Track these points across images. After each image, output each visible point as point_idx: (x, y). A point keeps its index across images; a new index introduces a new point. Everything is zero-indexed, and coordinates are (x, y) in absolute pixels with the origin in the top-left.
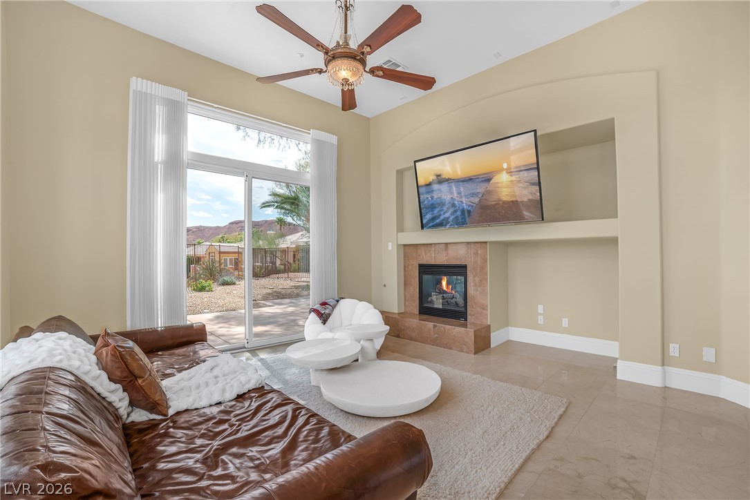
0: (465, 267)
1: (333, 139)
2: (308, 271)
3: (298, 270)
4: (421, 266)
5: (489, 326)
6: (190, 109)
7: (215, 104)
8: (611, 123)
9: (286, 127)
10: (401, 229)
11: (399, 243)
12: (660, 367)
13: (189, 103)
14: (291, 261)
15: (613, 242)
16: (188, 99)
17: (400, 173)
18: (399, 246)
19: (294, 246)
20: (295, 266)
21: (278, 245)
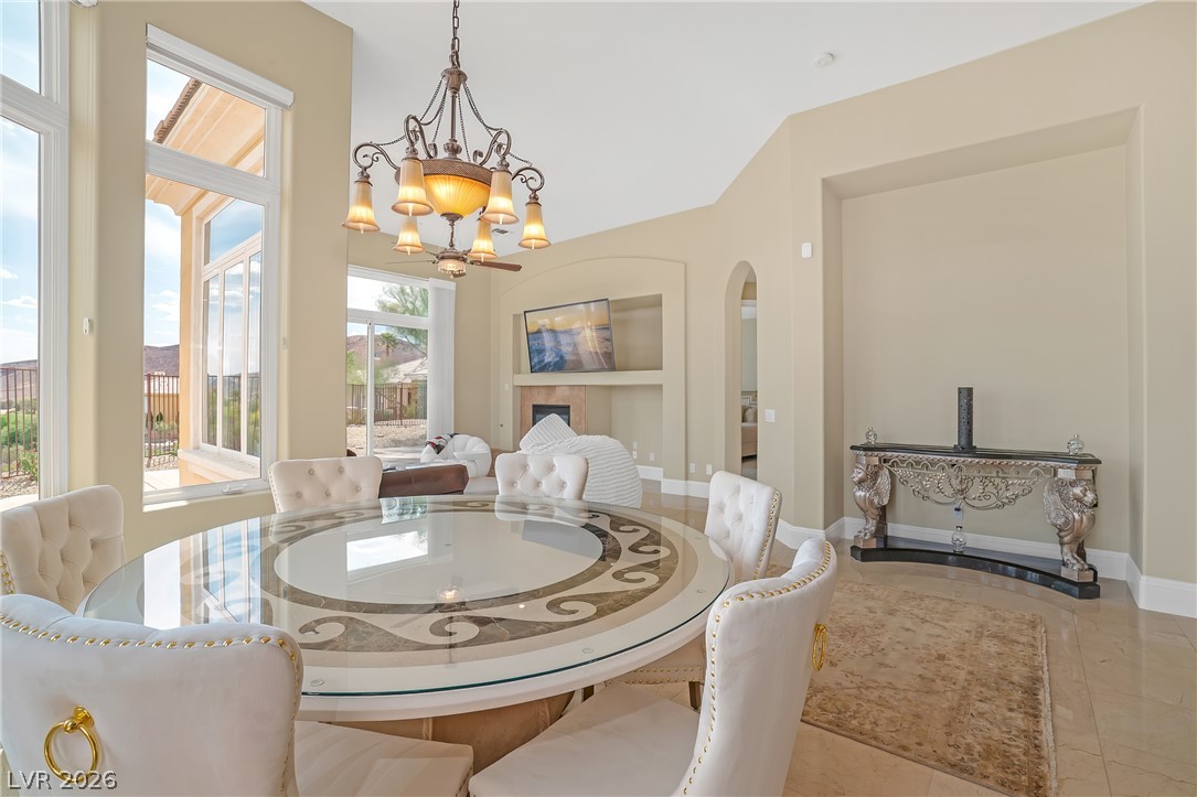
0: (569, 407)
1: (452, 286)
2: (425, 418)
3: (415, 416)
4: (534, 406)
8: (660, 297)
9: (407, 277)
10: (517, 371)
11: (515, 385)
12: (683, 482)
14: (405, 403)
15: (659, 387)
17: (516, 317)
18: (515, 387)
19: (408, 381)
20: (411, 409)
21: (388, 378)
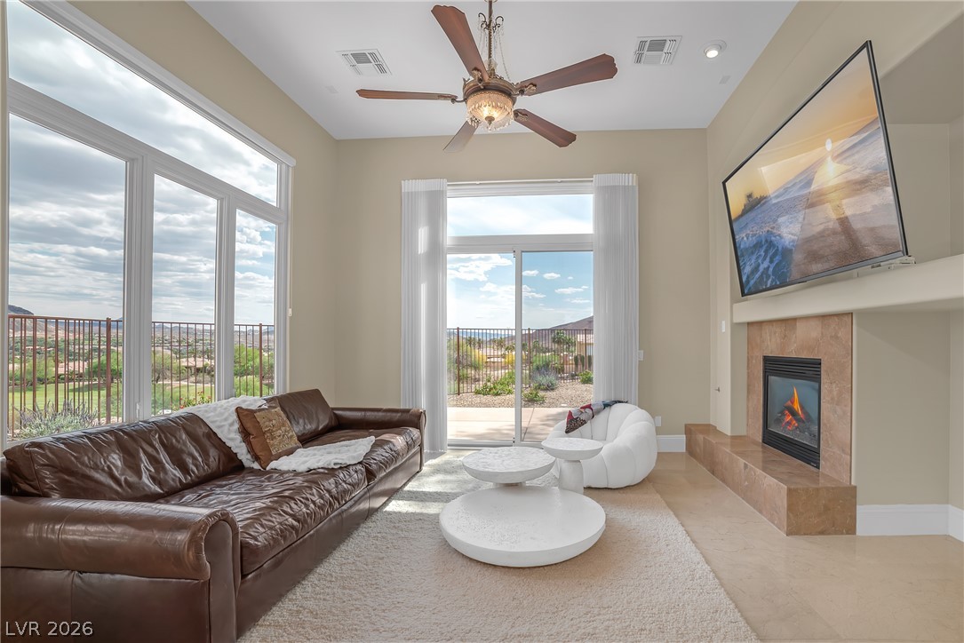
0: (817, 363)
1: (630, 180)
4: (766, 359)
5: (855, 487)
6: (448, 194)
7: (477, 180)
9: (561, 182)
11: (735, 321)
13: (449, 188)
16: (449, 185)
18: (734, 325)
